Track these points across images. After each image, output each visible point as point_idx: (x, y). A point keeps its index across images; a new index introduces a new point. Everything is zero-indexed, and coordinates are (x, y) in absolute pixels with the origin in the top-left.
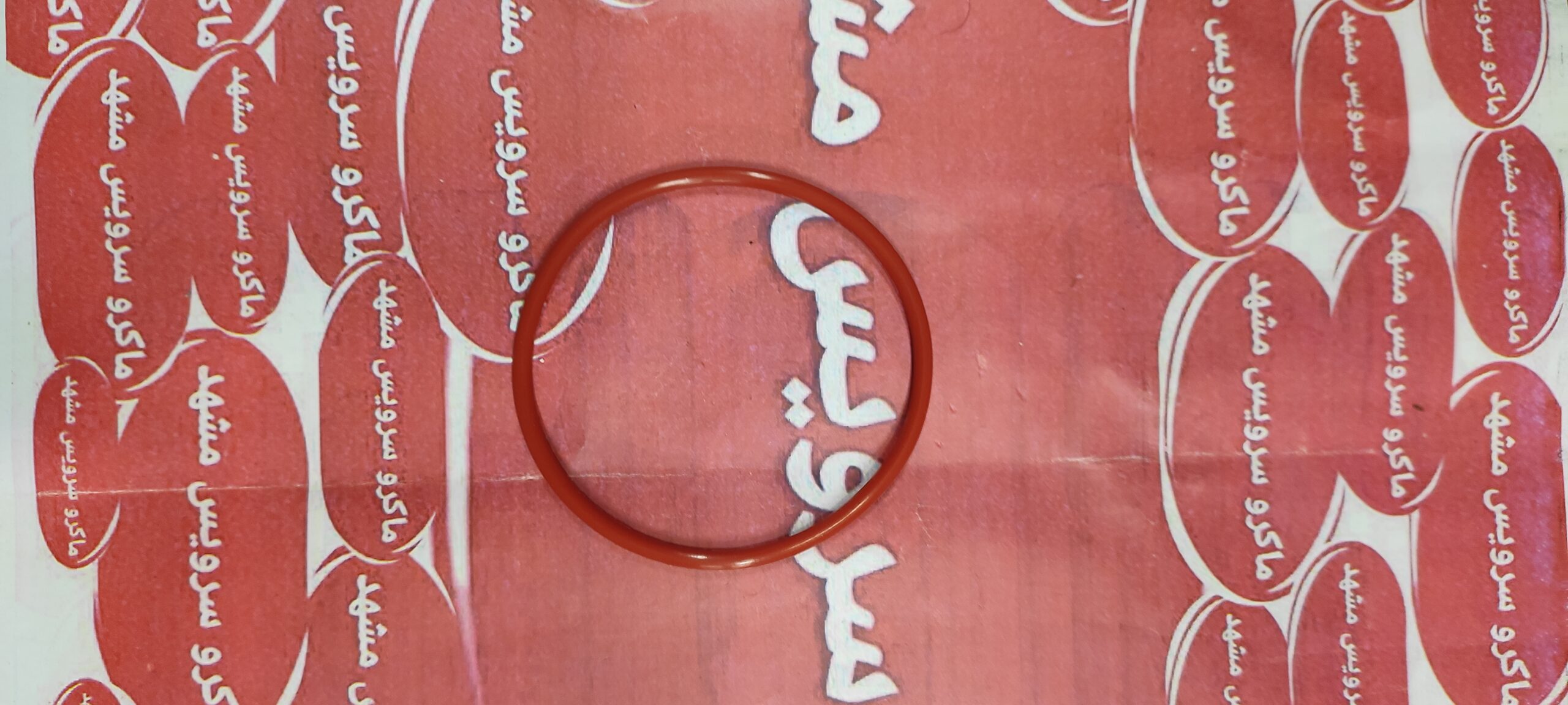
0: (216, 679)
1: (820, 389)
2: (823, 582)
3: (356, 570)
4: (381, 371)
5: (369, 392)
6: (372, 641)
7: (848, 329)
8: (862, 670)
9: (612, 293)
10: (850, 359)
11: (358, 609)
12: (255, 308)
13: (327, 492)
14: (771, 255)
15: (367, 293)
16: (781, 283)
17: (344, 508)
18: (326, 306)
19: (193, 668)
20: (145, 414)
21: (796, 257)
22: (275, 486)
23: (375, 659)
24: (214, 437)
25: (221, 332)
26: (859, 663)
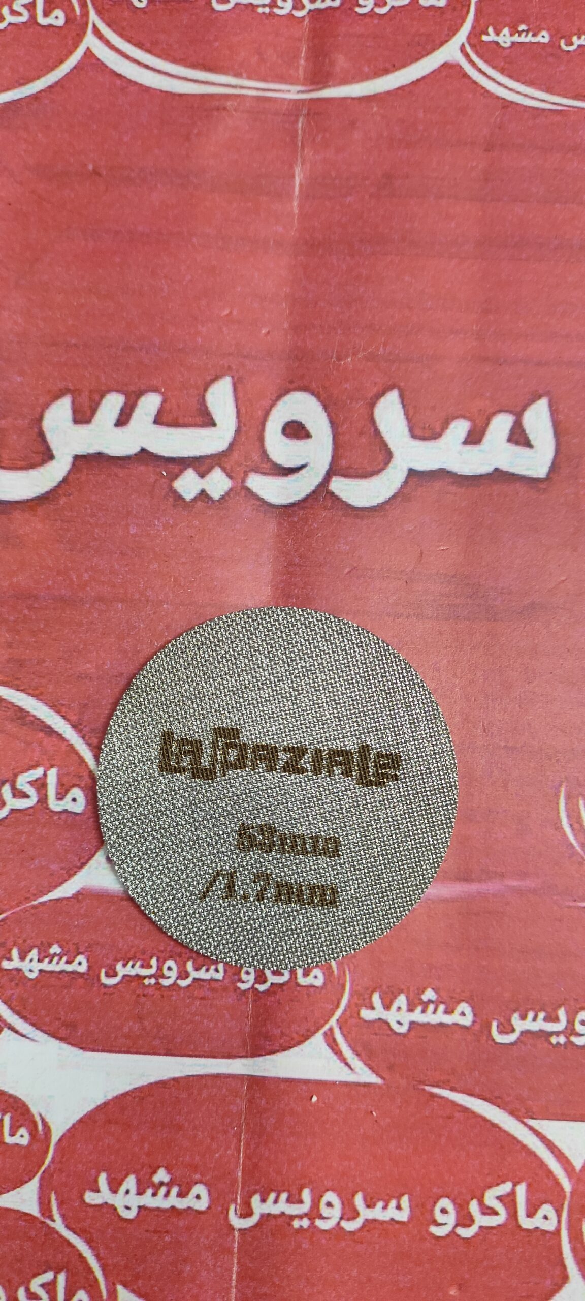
0: (474, 1207)
1: (189, 458)
2: (412, 473)
3: (354, 1021)
4: (115, 975)
5: (139, 991)
6: (442, 1008)
7: (123, 420)
8: (519, 437)
9: (51, 688)
10: (158, 421)
11: (402, 1021)
12: (21, 1126)
13: (256, 1051)
14: (28, 501)
15: (17, 985)
16: (60, 492)
17: (277, 1032)
18: (28, 1038)
19: (458, 1236)
20: (137, 1277)
21: (33, 473)
22: (243, 1117)
23: (464, 1007)
24: (175, 1190)
25: (44, 1172)
26: (510, 440)
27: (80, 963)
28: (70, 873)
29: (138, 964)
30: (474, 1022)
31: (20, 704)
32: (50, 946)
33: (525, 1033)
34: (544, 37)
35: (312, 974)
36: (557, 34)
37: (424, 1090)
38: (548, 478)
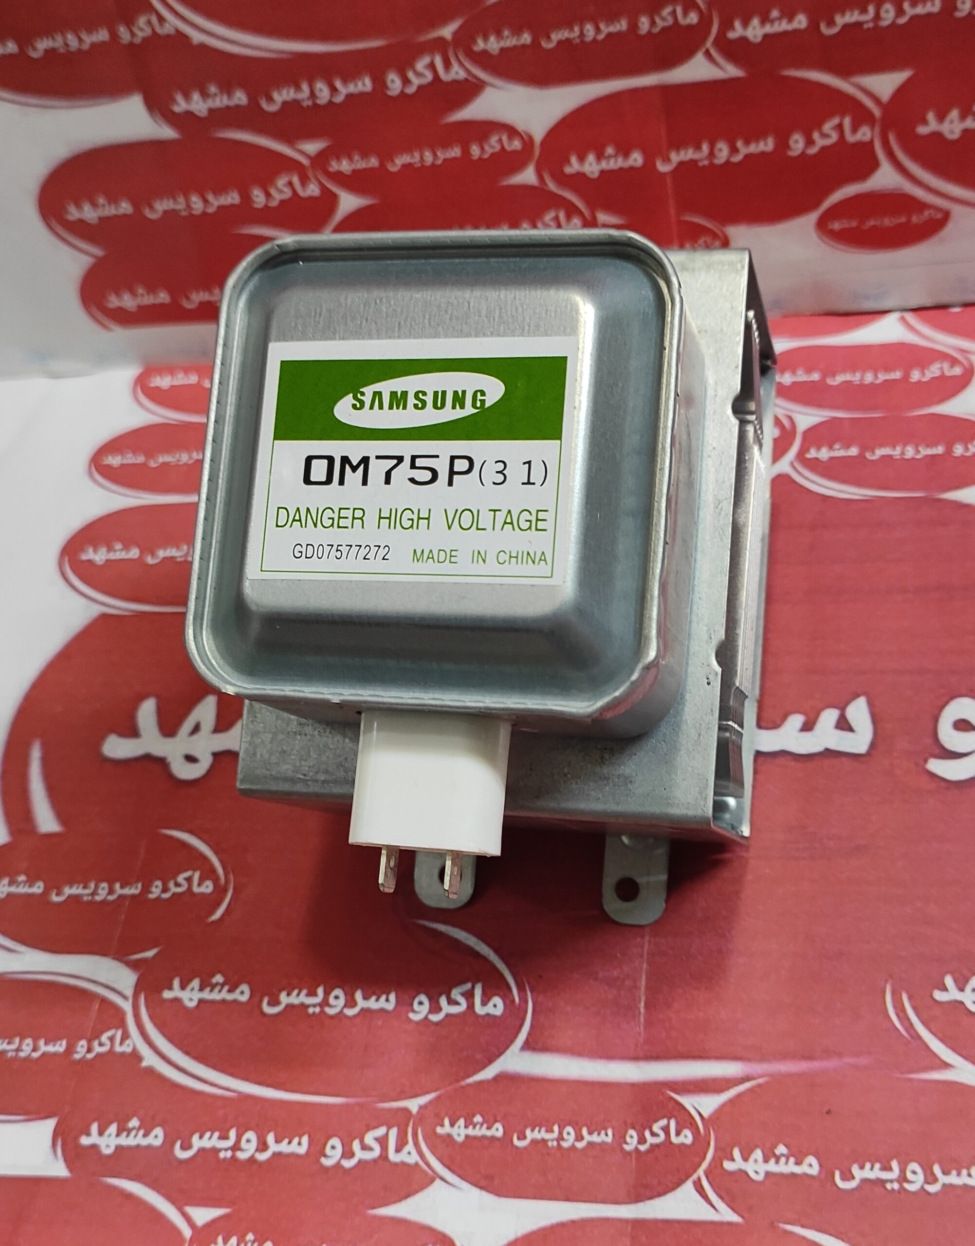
2: (759, 754)
3: (718, 1171)
4: (524, 1138)
5: (544, 1152)
6: (791, 1160)
8: (843, 725)
11: (758, 1171)
13: (638, 1198)
15: (447, 1145)
17: (655, 1181)
18: (454, 1186)
23: (811, 1160)
26: (836, 727)
27: (497, 1130)
28: (490, 1061)
29: (543, 1129)
30: (820, 1172)
31: (456, 936)
32: (474, 1116)
33: (865, 1181)
34: (854, 451)
35: (683, 1134)
36: (864, 448)
37: (778, 1227)
38: (869, 754)
